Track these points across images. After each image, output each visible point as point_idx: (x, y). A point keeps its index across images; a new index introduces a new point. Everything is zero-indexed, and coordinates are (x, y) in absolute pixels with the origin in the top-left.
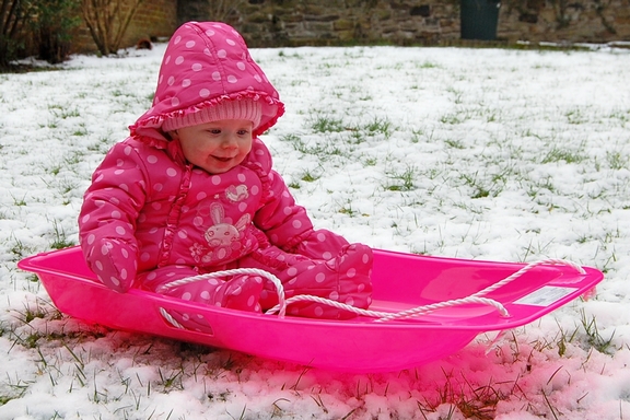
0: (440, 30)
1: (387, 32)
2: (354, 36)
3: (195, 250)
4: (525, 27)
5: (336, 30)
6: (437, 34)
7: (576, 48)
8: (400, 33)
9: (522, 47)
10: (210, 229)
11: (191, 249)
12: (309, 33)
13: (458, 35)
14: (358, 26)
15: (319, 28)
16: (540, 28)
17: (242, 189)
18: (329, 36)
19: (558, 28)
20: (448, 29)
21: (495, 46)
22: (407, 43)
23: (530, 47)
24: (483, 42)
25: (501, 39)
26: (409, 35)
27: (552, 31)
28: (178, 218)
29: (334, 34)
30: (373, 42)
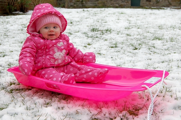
0: (125, 4)
1: (111, 4)
2: (103, 5)
3: (52, 60)
4: (148, 3)
5: (98, 4)
6: (125, 5)
7: (161, 9)
8: (115, 5)
9: (147, 8)
10: (55, 54)
11: (51, 60)
12: (91, 5)
13: (130, 5)
14: (104, 3)
15: (94, 3)
16: (151, 3)
17: (61, 43)
18: (96, 5)
19: (157, 3)
20: (128, 3)
21: (140, 8)
22: (117, 7)
23: (149, 8)
24: (136, 7)
25: (141, 6)
26: (117, 5)
27: (155, 4)
28: (46, 53)
29: (97, 5)
30: (108, 7)
